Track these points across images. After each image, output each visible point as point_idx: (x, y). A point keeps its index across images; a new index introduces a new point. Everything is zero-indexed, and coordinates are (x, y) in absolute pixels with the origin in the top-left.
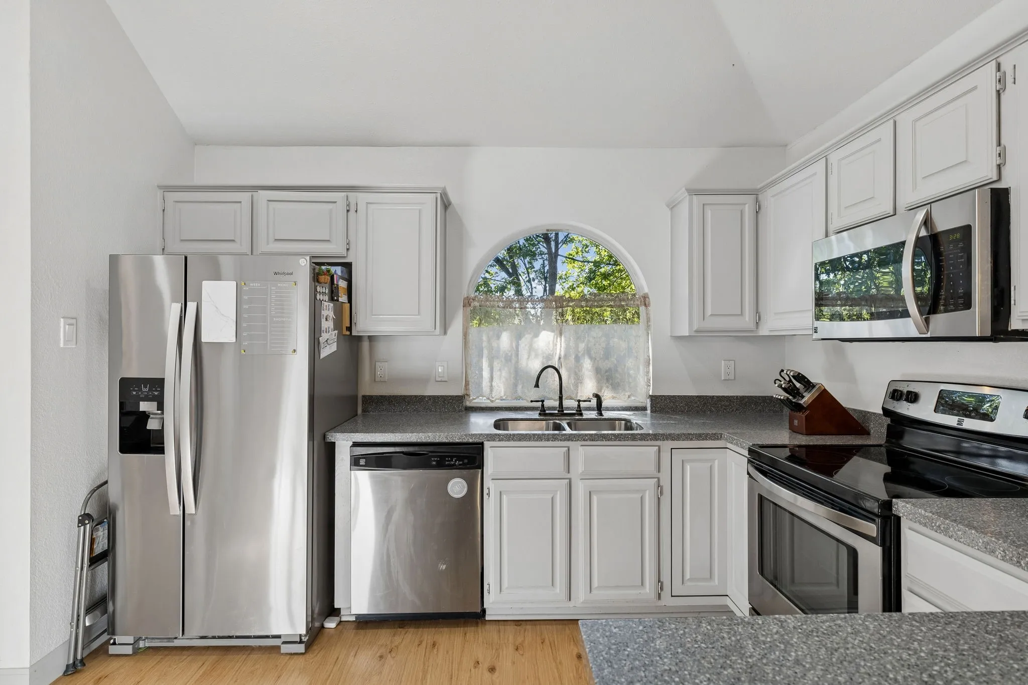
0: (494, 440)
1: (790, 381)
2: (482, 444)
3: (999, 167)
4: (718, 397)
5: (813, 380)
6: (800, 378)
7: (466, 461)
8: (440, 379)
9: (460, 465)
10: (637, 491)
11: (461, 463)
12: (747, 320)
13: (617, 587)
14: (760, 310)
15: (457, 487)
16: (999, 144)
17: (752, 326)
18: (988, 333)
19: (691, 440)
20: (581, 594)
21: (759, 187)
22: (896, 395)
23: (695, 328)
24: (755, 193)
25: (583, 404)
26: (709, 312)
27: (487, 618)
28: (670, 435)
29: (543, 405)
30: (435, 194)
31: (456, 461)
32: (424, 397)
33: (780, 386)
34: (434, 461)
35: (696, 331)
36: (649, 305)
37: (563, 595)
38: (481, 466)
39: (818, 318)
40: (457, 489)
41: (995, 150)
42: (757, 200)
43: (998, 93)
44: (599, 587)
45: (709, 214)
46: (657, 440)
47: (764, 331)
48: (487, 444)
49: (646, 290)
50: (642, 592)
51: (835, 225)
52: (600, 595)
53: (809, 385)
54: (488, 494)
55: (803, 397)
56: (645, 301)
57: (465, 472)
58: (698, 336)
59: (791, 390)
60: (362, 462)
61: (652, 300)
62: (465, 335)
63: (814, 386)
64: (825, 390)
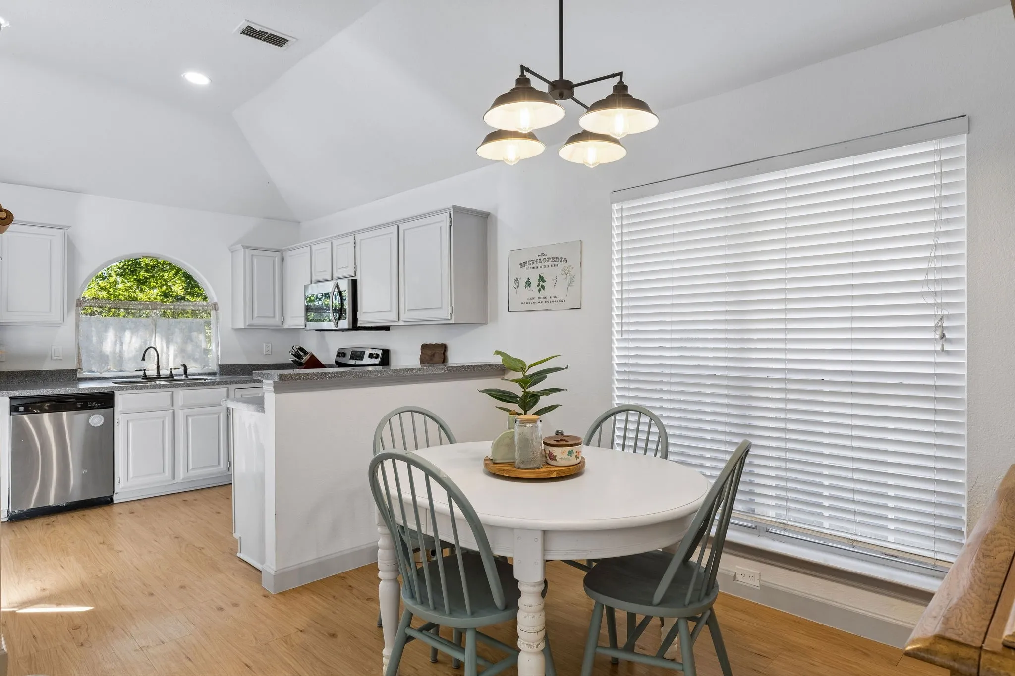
0: (123, 390)
1: (298, 351)
2: (113, 392)
3: (355, 272)
4: (261, 364)
5: (308, 350)
6: (301, 349)
7: (103, 403)
8: (55, 358)
9: (98, 406)
10: (215, 413)
11: (99, 405)
12: (277, 320)
13: (204, 467)
14: (284, 315)
15: (97, 419)
16: (355, 264)
17: (280, 323)
18: (351, 328)
19: (246, 383)
20: (181, 475)
21: (284, 248)
22: (339, 355)
23: (247, 324)
24: (281, 251)
25: (174, 372)
26: (256, 315)
27: (115, 502)
28: (234, 381)
29: (145, 373)
30: (62, 230)
31: (95, 404)
32: (41, 372)
33: (292, 354)
34: (79, 405)
35: (248, 326)
36: (218, 309)
37: (171, 478)
38: (113, 406)
39: (307, 320)
40: (96, 421)
41: (354, 266)
42: (282, 254)
43: (355, 247)
44: (193, 469)
45: (255, 260)
46: (227, 384)
47: (286, 327)
48: (117, 393)
49: (215, 300)
50: (219, 468)
51: (314, 279)
52: (192, 473)
53: (306, 353)
54: (119, 423)
55: (303, 358)
56: (215, 307)
57: (102, 410)
58: (250, 329)
59: (297, 355)
60: (21, 409)
61: (219, 305)
62: (77, 326)
63: (308, 353)
64: (313, 355)
